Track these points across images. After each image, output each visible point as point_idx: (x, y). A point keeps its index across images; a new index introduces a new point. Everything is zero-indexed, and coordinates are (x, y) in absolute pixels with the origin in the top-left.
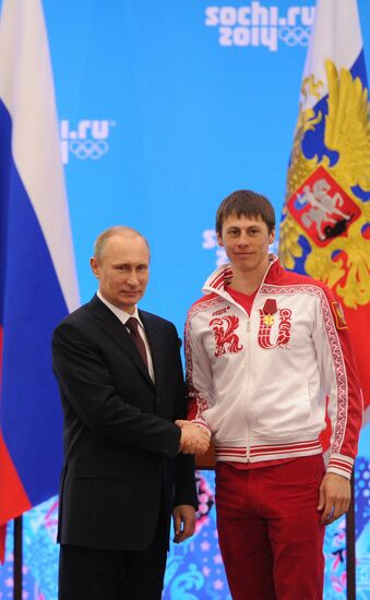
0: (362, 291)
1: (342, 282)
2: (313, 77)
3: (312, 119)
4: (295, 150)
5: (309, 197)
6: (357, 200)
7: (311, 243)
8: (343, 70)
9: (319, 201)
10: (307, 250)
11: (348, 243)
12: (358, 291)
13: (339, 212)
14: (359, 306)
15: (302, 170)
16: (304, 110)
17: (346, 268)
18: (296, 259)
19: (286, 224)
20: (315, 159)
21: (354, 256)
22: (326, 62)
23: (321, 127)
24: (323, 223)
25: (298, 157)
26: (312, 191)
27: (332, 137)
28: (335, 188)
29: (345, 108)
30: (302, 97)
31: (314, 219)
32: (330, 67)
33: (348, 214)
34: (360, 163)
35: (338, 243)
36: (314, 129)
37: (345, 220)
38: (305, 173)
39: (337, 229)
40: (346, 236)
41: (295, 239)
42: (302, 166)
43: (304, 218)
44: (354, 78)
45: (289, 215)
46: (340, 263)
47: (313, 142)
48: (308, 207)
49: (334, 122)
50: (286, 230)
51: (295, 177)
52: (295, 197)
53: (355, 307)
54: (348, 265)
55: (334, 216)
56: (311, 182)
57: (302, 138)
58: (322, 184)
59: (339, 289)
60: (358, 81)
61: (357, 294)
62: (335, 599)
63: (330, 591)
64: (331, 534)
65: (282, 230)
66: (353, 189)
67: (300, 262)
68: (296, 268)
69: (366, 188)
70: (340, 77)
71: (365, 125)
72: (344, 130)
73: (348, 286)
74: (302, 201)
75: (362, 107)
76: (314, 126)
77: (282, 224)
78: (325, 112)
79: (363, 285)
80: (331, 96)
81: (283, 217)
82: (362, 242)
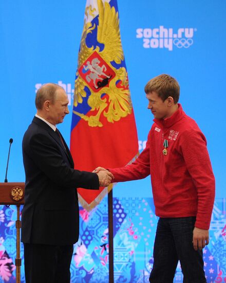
0: (116, 114)
1: (106, 109)
3: (90, 27)
4: (82, 43)
5: (90, 67)
6: (114, 68)
7: (91, 90)
8: (106, 3)
9: (94, 69)
10: (89, 93)
11: (109, 90)
12: (114, 114)
13: (104, 75)
14: (114, 121)
15: (86, 53)
16: (86, 23)
17: (108, 103)
18: (83, 98)
19: (78, 81)
20: (92, 48)
21: (112, 97)
23: (95, 31)
24: (96, 80)
25: (84, 46)
26: (91, 64)
28: (102, 62)
29: (107, 22)
30: (85, 17)
31: (92, 78)
32: (100, 2)
33: (109, 75)
34: (115, 50)
35: (104, 90)
36: (91, 32)
37: (108, 79)
38: (88, 55)
39: (104, 83)
40: (108, 86)
41: (83, 88)
42: (86, 51)
43: (87, 77)
44: (111, 7)
45: (79, 76)
46: (105, 100)
47: (91, 39)
48: (89, 72)
49: (102, 29)
50: (78, 84)
51: (82, 57)
52: (82, 67)
53: (113, 122)
54: (109, 101)
55: (102, 76)
56: (90, 59)
57: (86, 37)
58: (96, 60)
59: (105, 113)
60: (113, 8)
61: (114, 116)
62: (101, 269)
63: (100, 265)
64: (100, 236)
65: (76, 83)
66: (111, 63)
67: (85, 100)
68: (83, 102)
69: (118, 62)
70: (104, 6)
71: (117, 30)
72: (107, 33)
73: (109, 112)
74: (86, 69)
75: (116, 21)
76: (92, 31)
77: (76, 81)
78: (97, 24)
79: (116, 111)
80: (100, 16)
81: (77, 77)
82: (116, 90)
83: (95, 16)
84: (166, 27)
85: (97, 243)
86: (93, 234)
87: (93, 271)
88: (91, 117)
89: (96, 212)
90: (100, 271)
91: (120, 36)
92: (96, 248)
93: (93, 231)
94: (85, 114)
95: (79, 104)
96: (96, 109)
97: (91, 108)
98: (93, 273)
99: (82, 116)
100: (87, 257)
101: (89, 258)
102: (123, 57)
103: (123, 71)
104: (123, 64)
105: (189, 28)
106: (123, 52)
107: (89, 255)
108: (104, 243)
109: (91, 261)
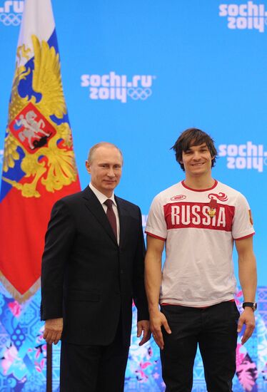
0: (58, 181)
1: (45, 176)
2: (24, 45)
3: (24, 72)
4: (13, 91)
5: (23, 122)
6: (54, 124)
7: (25, 151)
8: (43, 42)
9: (30, 124)
10: (22, 155)
11: (48, 151)
12: (55, 181)
13: (42, 132)
14: (55, 190)
15: (19, 105)
16: (19, 66)
18: (15, 161)
19: (9, 139)
20: (27, 98)
21: (52, 159)
22: (32, 37)
23: (30, 77)
24: (32, 138)
25: (15, 96)
26: (25, 118)
27: (37, 84)
28: (40, 116)
29: (45, 66)
30: (17, 59)
31: (26, 136)
32: (35, 40)
33: (48, 133)
34: (55, 100)
35: (42, 151)
36: (25, 78)
37: (46, 137)
38: (21, 107)
39: (41, 142)
40: (47, 146)
41: (15, 148)
42: (19, 102)
43: (20, 135)
44: (50, 47)
45: (10, 133)
46: (44, 163)
47: (25, 87)
48: (22, 128)
49: (38, 75)
50: (9, 143)
51: (14, 109)
52: (13, 123)
53: (53, 192)
54: (48, 165)
55: (39, 134)
56: (24, 112)
57: (18, 84)
58: (31, 113)
59: (43, 180)
60: (53, 49)
61: (54, 183)
62: (36, 377)
63: (34, 371)
64: (35, 335)
65: (6, 142)
66: (51, 117)
67: (18, 163)
68: (15, 166)
69: (59, 116)
70: (41, 46)
71: (58, 77)
72: (44, 80)
73: (48, 179)
74: (19, 124)
75: (56, 64)
76: (26, 76)
77: (6, 139)
78: (32, 68)
79: (58, 178)
80: (36, 58)
81: (7, 135)
82: (57, 151)
83: (30, 59)
84: (119, 73)
85: (31, 343)
86: (27, 333)
87: (25, 379)
88: (26, 185)
89: (31, 305)
90: (34, 379)
91: (61, 84)
92: (30, 350)
93: (27, 329)
94: (18, 181)
95: (10, 169)
96: (31, 175)
97: (25, 174)
98: (25, 382)
99: (15, 184)
100: (17, 362)
101: (20, 363)
102: (66, 110)
103: (65, 128)
104: (65, 119)
105: (146, 74)
106: (65, 104)
107: (21, 359)
108: (40, 343)
109: (23, 366)
